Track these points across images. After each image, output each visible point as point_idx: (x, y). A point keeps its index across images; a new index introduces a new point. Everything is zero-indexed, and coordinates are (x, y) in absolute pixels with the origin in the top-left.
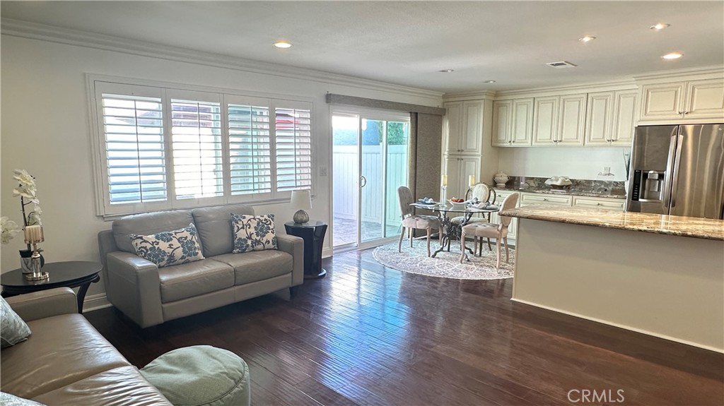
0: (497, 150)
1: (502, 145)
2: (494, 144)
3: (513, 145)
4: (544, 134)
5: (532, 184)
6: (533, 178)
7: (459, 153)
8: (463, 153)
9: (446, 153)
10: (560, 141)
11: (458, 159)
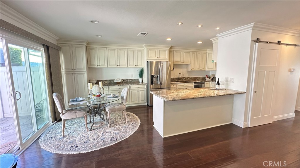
0: (90, 68)
1: (93, 67)
2: (89, 67)
3: (99, 67)
4: (112, 62)
5: (106, 82)
6: (106, 80)
7: (73, 71)
8: (75, 71)
9: (63, 71)
10: (119, 66)
11: (73, 74)
